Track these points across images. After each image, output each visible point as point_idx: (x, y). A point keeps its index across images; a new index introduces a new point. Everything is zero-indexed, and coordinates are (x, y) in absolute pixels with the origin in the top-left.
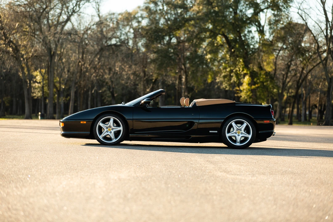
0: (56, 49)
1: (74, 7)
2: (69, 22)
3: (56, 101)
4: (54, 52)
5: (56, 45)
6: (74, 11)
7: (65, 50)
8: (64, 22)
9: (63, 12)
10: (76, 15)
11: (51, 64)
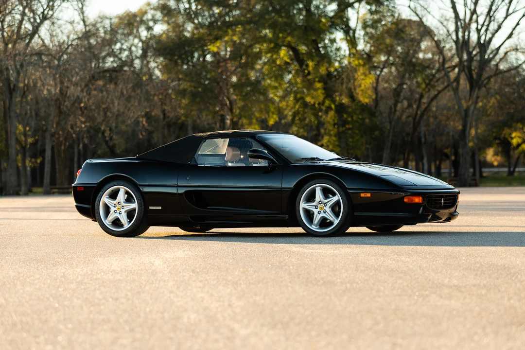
0: (17, 80)
1: (44, 10)
2: (37, 36)
3: (20, 165)
4: (14, 85)
5: (18, 73)
6: (44, 18)
7: (31, 81)
8: (29, 35)
9: (26, 18)
10: (47, 23)
11: (10, 104)
